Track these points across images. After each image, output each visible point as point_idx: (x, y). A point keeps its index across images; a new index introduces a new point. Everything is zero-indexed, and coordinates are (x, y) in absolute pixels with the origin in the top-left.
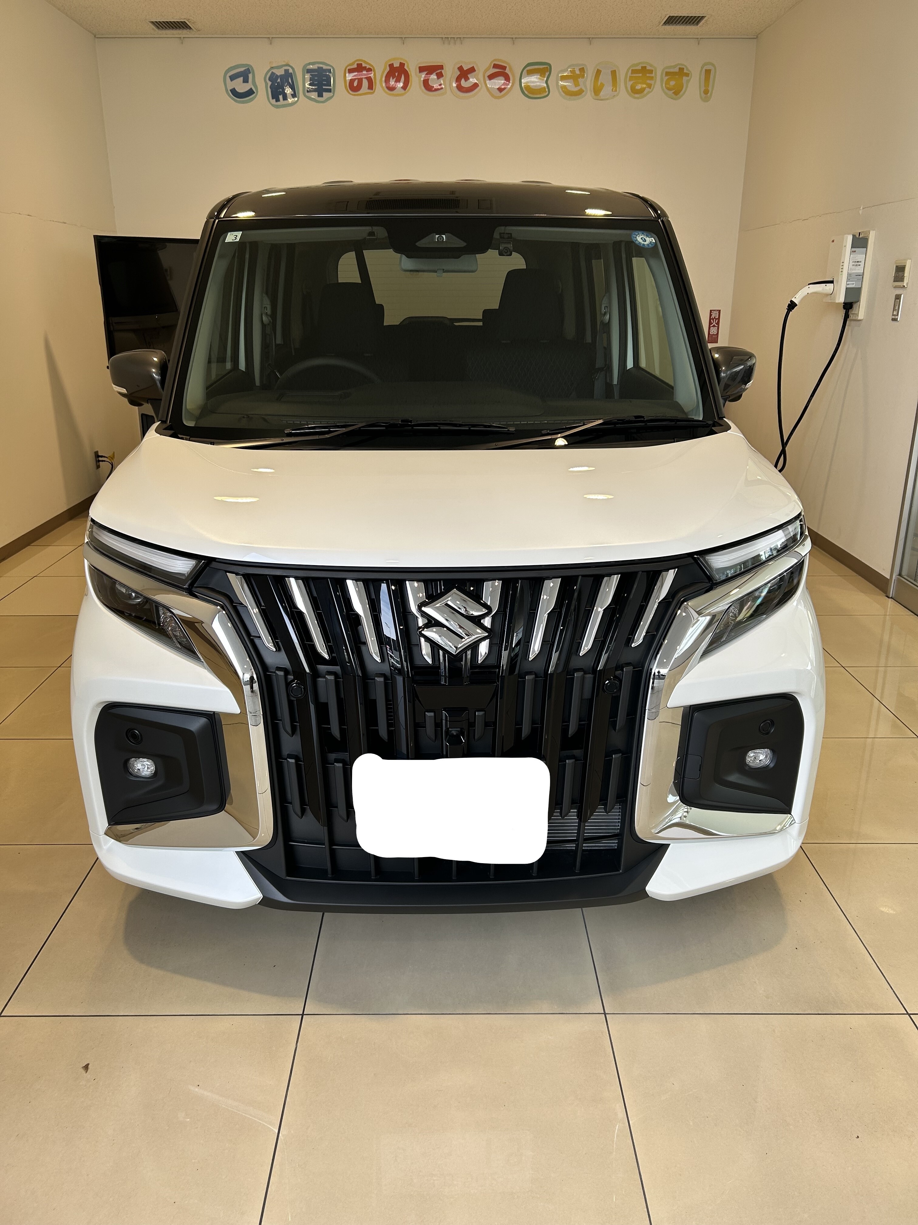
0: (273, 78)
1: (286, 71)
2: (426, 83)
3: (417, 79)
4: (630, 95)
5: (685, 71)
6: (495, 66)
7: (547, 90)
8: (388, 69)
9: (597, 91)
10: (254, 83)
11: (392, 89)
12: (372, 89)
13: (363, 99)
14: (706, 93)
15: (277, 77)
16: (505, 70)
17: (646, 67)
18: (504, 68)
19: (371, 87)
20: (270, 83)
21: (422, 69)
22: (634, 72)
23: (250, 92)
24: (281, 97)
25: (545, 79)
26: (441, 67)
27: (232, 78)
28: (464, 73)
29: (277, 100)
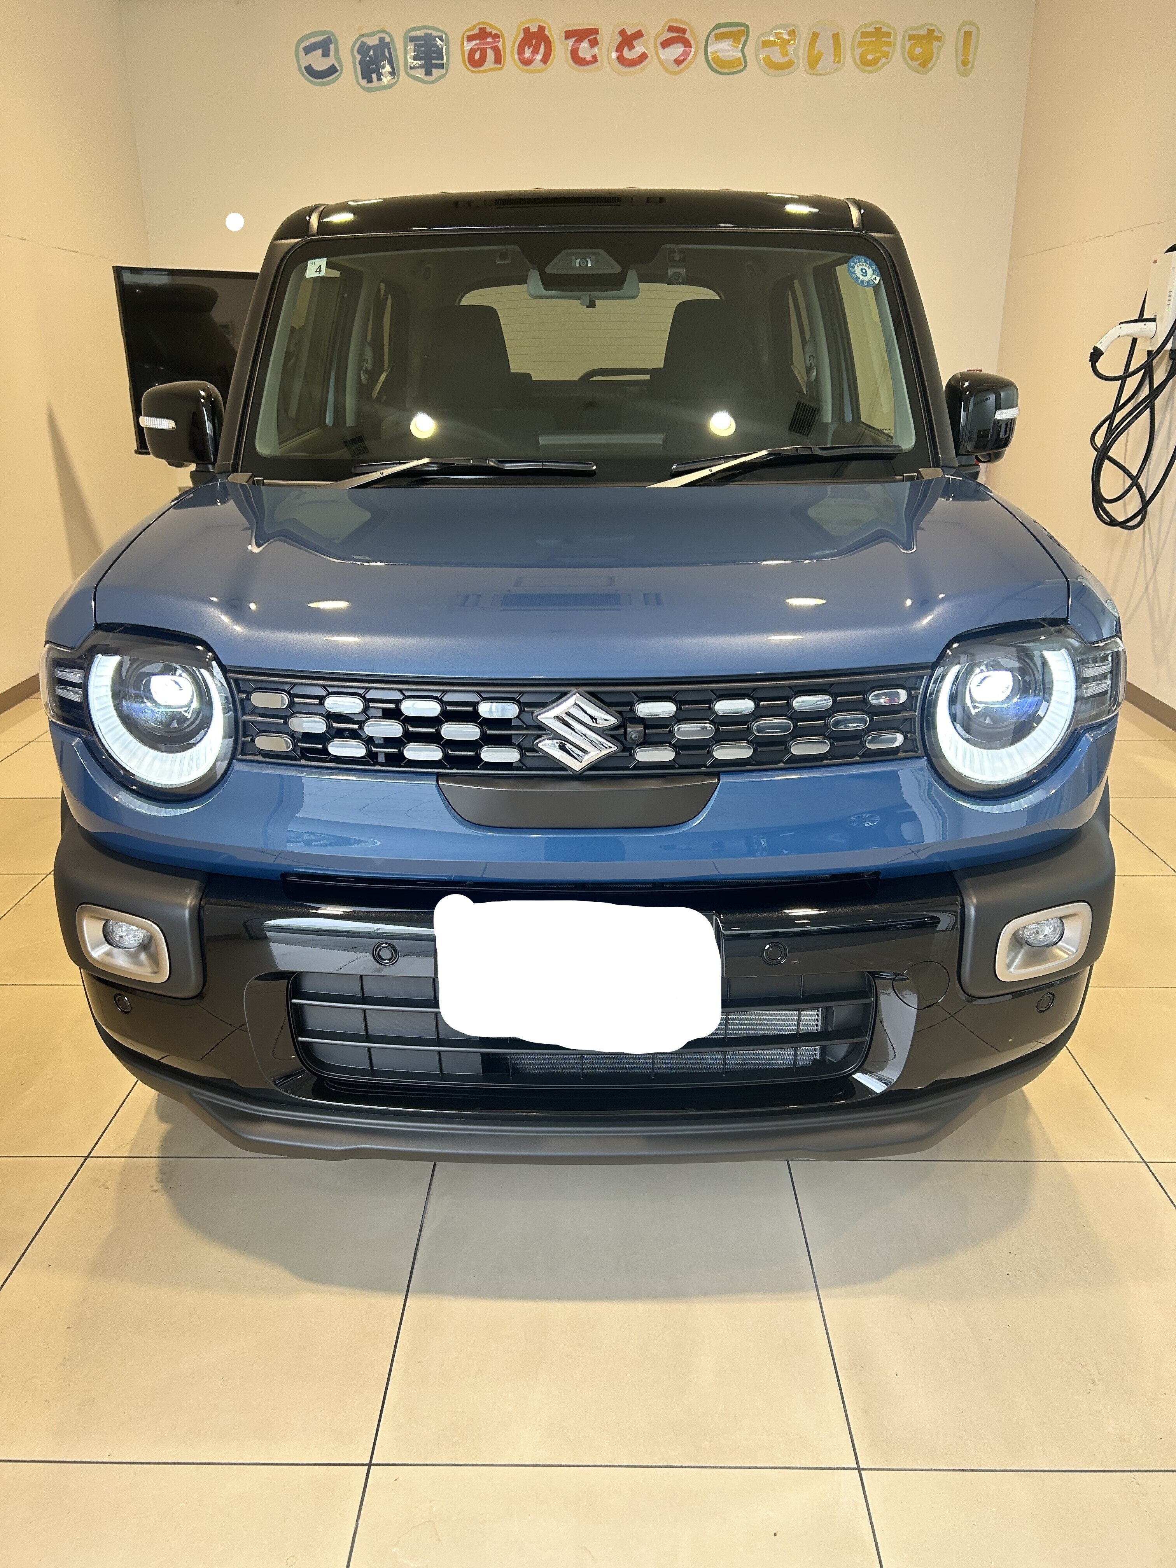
0: (363, 49)
1: (382, 40)
2: (574, 53)
3: (561, 48)
4: (857, 66)
5: (936, 34)
6: (671, 29)
7: (743, 61)
8: (522, 35)
9: (813, 63)
10: (338, 57)
11: (527, 62)
12: (500, 63)
13: (489, 78)
14: (965, 65)
15: (369, 48)
16: (685, 34)
17: (881, 28)
18: (684, 31)
19: (498, 60)
20: (359, 57)
21: (568, 35)
22: (864, 35)
23: (332, 70)
24: (374, 76)
25: (741, 46)
26: (596, 31)
27: (308, 50)
28: (627, 40)
29: (370, 81)
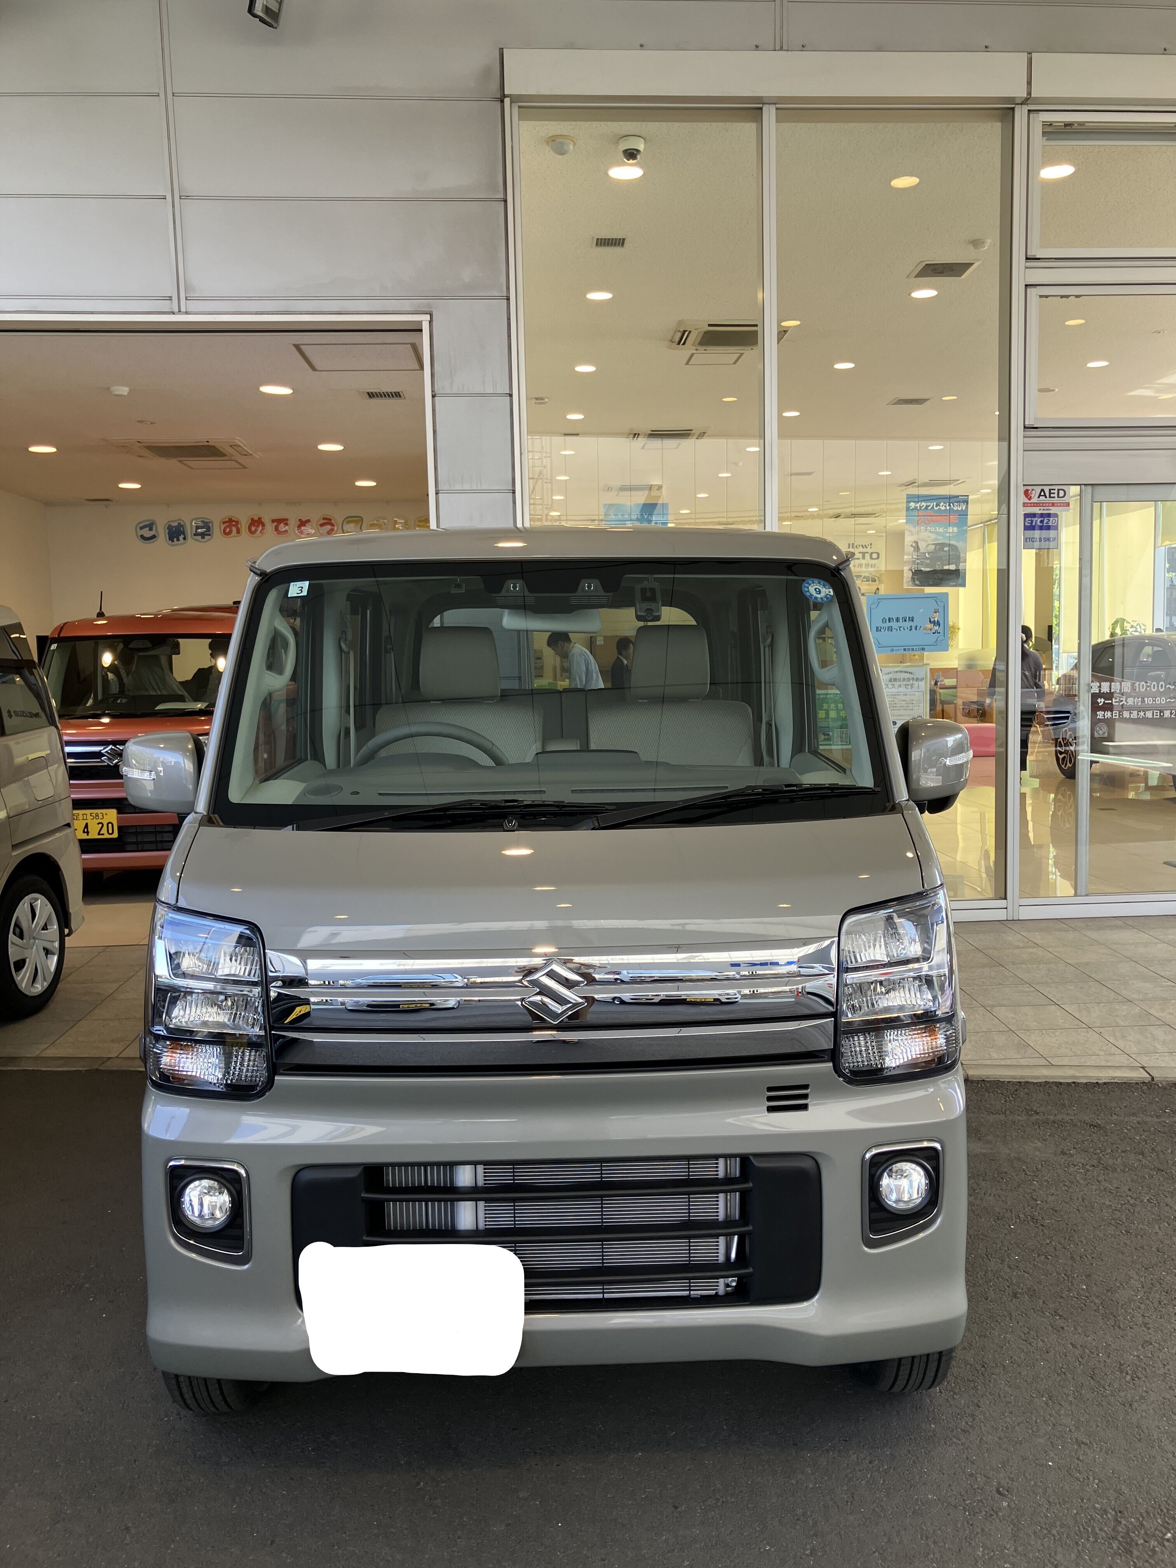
0: (170, 528)
1: (179, 524)
2: (276, 529)
3: (270, 527)
6: (324, 519)
8: (250, 521)
10: (156, 530)
11: (252, 533)
13: (233, 541)
15: (173, 527)
18: (331, 520)
19: (238, 532)
20: (167, 531)
21: (273, 521)
22: (419, 521)
23: (154, 537)
24: (175, 539)
25: (359, 526)
26: (287, 520)
27: (141, 528)
28: (302, 523)
29: (173, 541)
